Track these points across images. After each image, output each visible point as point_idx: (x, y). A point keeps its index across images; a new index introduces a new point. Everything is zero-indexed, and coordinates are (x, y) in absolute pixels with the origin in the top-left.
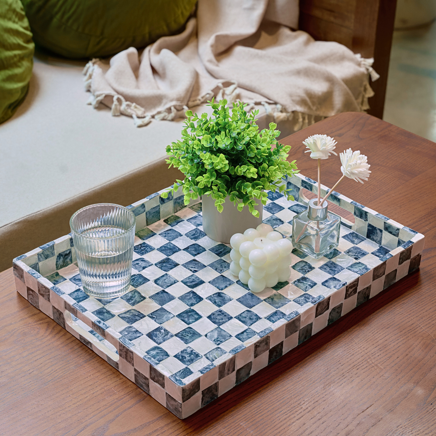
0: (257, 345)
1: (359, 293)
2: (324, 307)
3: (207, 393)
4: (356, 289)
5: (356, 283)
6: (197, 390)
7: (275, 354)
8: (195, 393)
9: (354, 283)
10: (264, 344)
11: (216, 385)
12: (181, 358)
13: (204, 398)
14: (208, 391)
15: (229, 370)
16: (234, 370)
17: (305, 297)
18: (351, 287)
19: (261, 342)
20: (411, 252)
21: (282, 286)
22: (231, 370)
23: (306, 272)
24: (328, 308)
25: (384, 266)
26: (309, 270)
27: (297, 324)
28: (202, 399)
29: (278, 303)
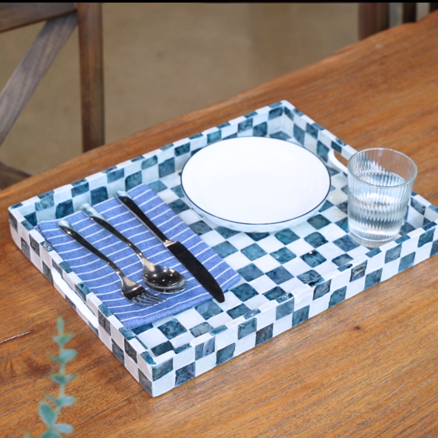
0: (241, 327)
1: (368, 276)
2: (323, 289)
3: (182, 373)
4: (364, 272)
5: (364, 265)
6: (170, 370)
7: (263, 335)
8: (167, 372)
9: (361, 266)
10: (250, 326)
11: (193, 365)
12: (164, 330)
13: (178, 377)
14: (183, 370)
15: (207, 351)
16: (213, 351)
17: (311, 274)
18: (357, 270)
19: (246, 324)
20: (433, 235)
21: (289, 259)
22: (210, 350)
23: (317, 245)
24: (329, 291)
25: (399, 249)
26: (322, 243)
27: (291, 306)
28: (176, 378)
29: (279, 278)
